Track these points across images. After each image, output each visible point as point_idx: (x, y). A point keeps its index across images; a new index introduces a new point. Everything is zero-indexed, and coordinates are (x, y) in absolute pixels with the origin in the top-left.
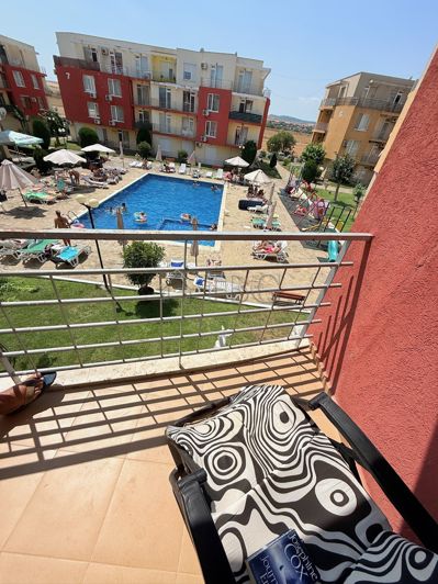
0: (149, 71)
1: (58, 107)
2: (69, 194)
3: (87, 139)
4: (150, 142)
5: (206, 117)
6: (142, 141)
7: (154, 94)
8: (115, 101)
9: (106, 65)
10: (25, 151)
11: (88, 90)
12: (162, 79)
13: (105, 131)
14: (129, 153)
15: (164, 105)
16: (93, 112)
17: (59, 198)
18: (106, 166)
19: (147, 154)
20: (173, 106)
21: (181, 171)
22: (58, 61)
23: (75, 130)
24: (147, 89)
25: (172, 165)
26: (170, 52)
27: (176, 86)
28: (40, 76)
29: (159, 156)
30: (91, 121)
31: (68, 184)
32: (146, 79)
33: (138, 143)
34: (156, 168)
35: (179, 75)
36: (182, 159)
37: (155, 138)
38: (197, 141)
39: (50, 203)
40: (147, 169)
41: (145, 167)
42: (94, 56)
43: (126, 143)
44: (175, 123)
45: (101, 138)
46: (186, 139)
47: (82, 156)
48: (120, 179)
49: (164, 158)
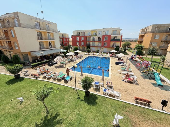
0: (91, 34)
1: (71, 44)
2: (70, 62)
3: (76, 49)
4: (90, 48)
5: (104, 42)
6: (88, 48)
7: (91, 38)
8: (83, 41)
9: (81, 35)
10: (63, 53)
11: (77, 40)
12: (93, 35)
13: (80, 47)
14: (85, 51)
15: (94, 40)
16: (78, 44)
17: (68, 63)
18: (79, 55)
19: (89, 51)
20: (96, 40)
21: (97, 55)
22: (72, 36)
23: (73, 48)
24: (90, 38)
25: (95, 53)
26: (96, 30)
27: (97, 36)
28: (68, 39)
29: (92, 52)
30: (77, 46)
31: (70, 59)
32: (90, 36)
33: (87, 49)
34: (91, 54)
35: (97, 34)
36: (98, 52)
37: (91, 48)
38: (102, 47)
39: (66, 64)
40: (89, 55)
41: (88, 54)
42: (79, 34)
43: (84, 49)
44: (96, 44)
45: (79, 49)
46: (99, 47)
47: (74, 53)
48: (82, 57)
49: (93, 52)
